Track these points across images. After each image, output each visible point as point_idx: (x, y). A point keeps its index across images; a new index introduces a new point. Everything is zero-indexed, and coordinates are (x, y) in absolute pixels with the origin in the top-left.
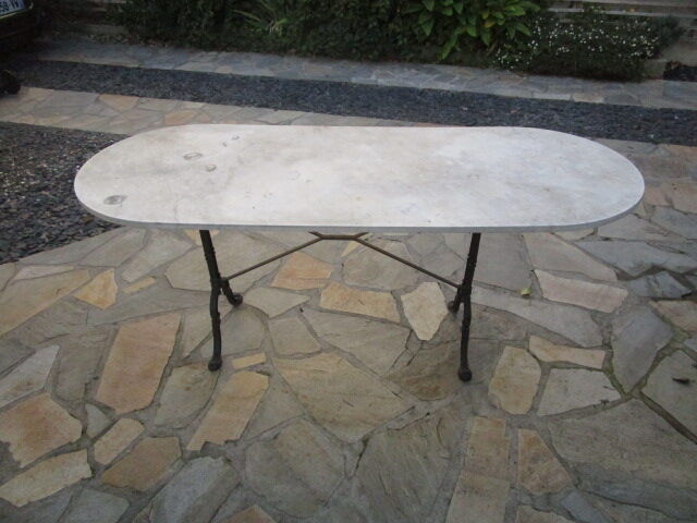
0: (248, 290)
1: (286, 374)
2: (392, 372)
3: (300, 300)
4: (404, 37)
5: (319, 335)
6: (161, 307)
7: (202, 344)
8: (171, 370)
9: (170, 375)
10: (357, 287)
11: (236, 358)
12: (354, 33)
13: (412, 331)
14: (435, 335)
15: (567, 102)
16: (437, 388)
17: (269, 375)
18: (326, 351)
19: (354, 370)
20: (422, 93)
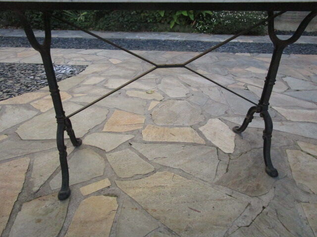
0: (85, 136)
1: (131, 193)
2: (217, 179)
3: (127, 138)
4: (150, 18)
5: (150, 159)
6: (11, 154)
7: (50, 178)
8: (21, 205)
9: (20, 210)
10: (165, 126)
11: (83, 186)
12: (124, 17)
13: (217, 148)
14: (235, 149)
15: (237, 42)
16: (258, 186)
17: (115, 196)
18: (159, 170)
19: (187, 181)
20: (165, 41)
